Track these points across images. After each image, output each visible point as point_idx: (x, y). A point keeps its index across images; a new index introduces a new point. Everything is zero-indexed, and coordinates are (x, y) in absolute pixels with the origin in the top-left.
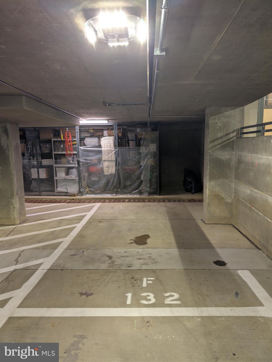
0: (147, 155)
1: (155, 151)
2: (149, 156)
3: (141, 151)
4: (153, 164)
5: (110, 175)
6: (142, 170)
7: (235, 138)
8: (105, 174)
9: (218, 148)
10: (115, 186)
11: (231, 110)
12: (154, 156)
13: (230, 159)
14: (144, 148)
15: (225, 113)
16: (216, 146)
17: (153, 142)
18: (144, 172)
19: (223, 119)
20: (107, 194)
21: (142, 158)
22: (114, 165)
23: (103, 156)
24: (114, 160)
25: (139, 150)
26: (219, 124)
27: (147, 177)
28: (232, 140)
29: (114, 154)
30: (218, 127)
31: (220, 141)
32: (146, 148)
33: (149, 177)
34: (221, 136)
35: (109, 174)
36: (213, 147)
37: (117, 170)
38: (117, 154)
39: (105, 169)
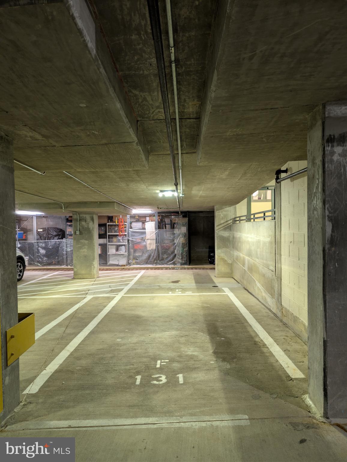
0: (179, 235)
1: (186, 232)
2: (181, 236)
3: (175, 232)
4: (184, 242)
5: (152, 250)
6: (176, 246)
7: (232, 223)
8: (148, 249)
9: (222, 229)
10: (155, 258)
11: (228, 207)
12: (184, 236)
13: (229, 236)
14: (177, 230)
15: (225, 209)
16: (220, 228)
17: (184, 226)
18: (177, 248)
19: (224, 212)
20: (149, 265)
21: (176, 237)
22: (155, 242)
23: (147, 236)
24: (155, 238)
25: (174, 231)
26: (222, 215)
27: (179, 252)
28: (230, 224)
29: (155, 235)
30: (221, 217)
31: (223, 225)
32: (178, 230)
33: (181, 252)
34: (223, 222)
35: (150, 249)
36: (219, 229)
37: (157, 247)
38: (158, 235)
39: (148, 246)
